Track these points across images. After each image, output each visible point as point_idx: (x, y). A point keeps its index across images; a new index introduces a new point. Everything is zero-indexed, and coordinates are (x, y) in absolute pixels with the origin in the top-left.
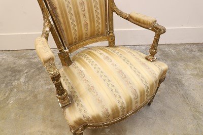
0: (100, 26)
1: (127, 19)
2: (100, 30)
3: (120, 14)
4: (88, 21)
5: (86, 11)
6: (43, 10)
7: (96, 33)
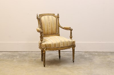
0: (55, 30)
1: (63, 29)
2: (54, 32)
3: (61, 27)
4: (51, 28)
5: (50, 25)
6: (39, 23)
7: (53, 33)
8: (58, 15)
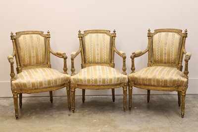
8: (115, 32)
